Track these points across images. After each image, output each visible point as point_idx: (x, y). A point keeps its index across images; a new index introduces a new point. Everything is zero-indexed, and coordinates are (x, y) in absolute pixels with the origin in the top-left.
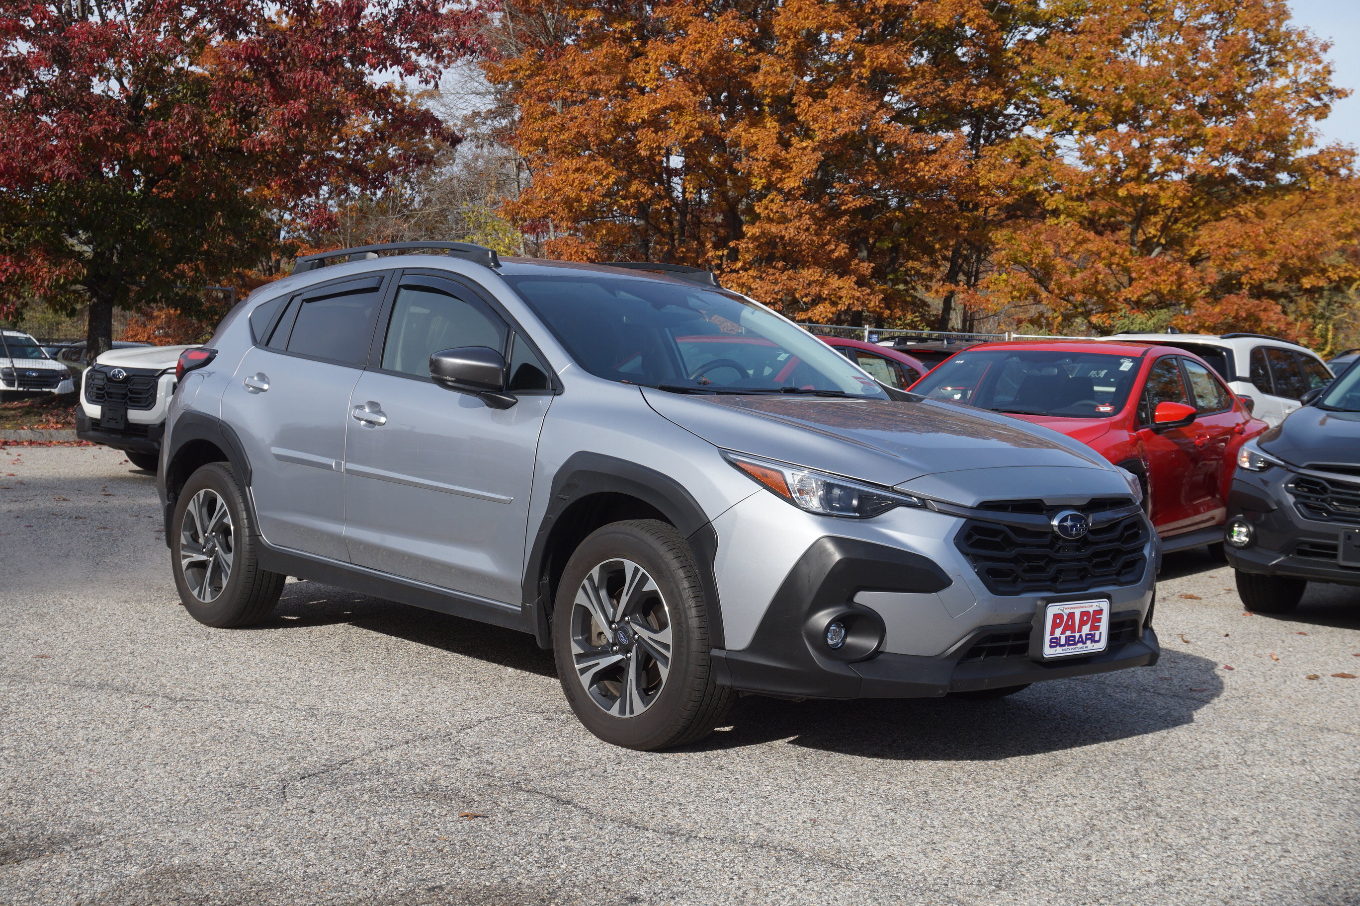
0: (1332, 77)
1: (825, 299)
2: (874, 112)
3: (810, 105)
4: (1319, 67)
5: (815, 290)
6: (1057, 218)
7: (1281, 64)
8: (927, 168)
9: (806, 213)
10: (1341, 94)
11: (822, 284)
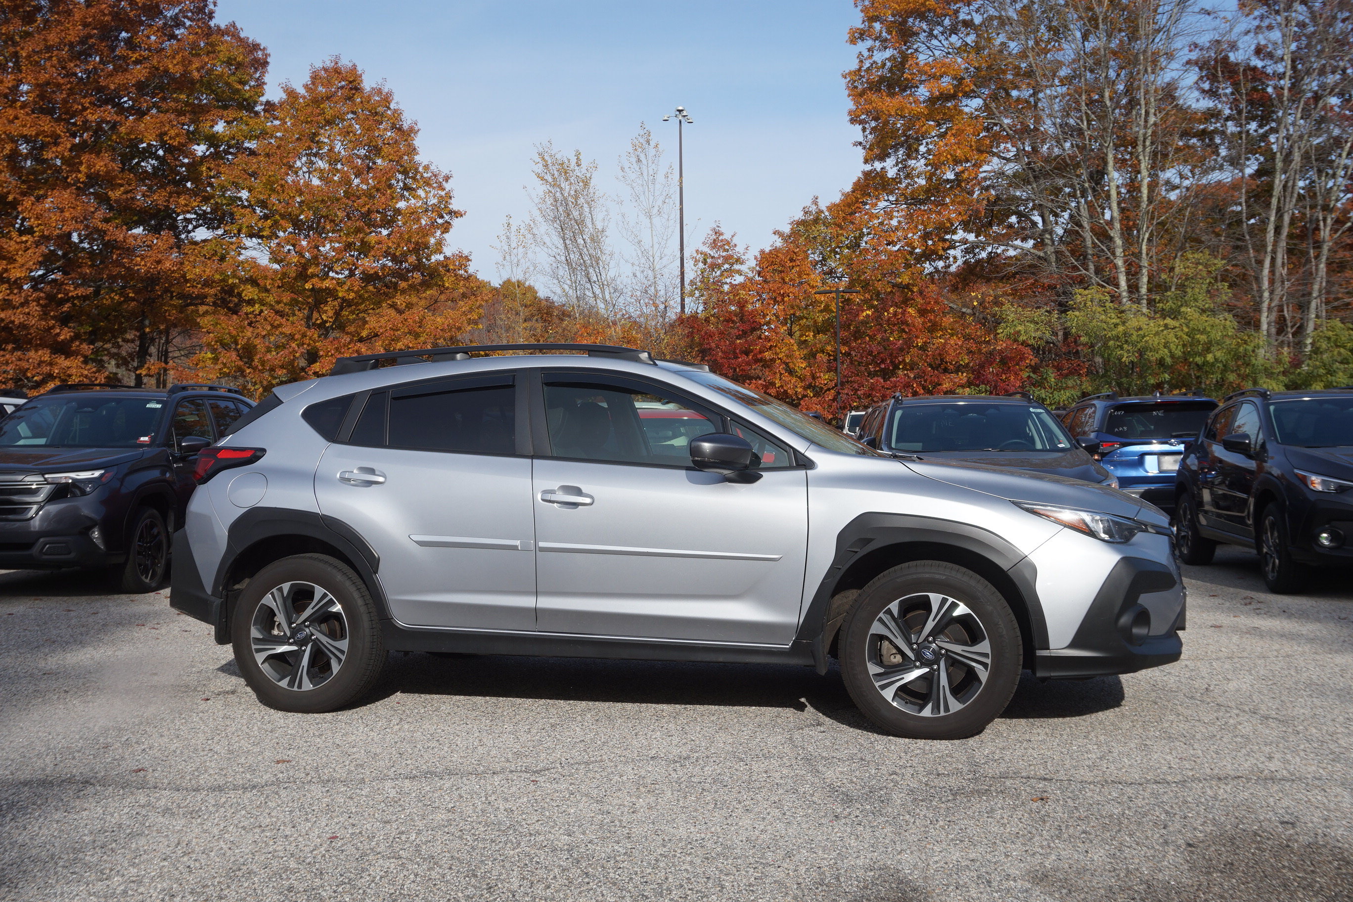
0: (453, 201)
1: (56, 377)
2: (93, 213)
3: (33, 204)
4: (443, 193)
5: (46, 369)
6: (253, 306)
7: (414, 190)
8: (143, 263)
9: (33, 301)
10: (457, 214)
11: (51, 364)
